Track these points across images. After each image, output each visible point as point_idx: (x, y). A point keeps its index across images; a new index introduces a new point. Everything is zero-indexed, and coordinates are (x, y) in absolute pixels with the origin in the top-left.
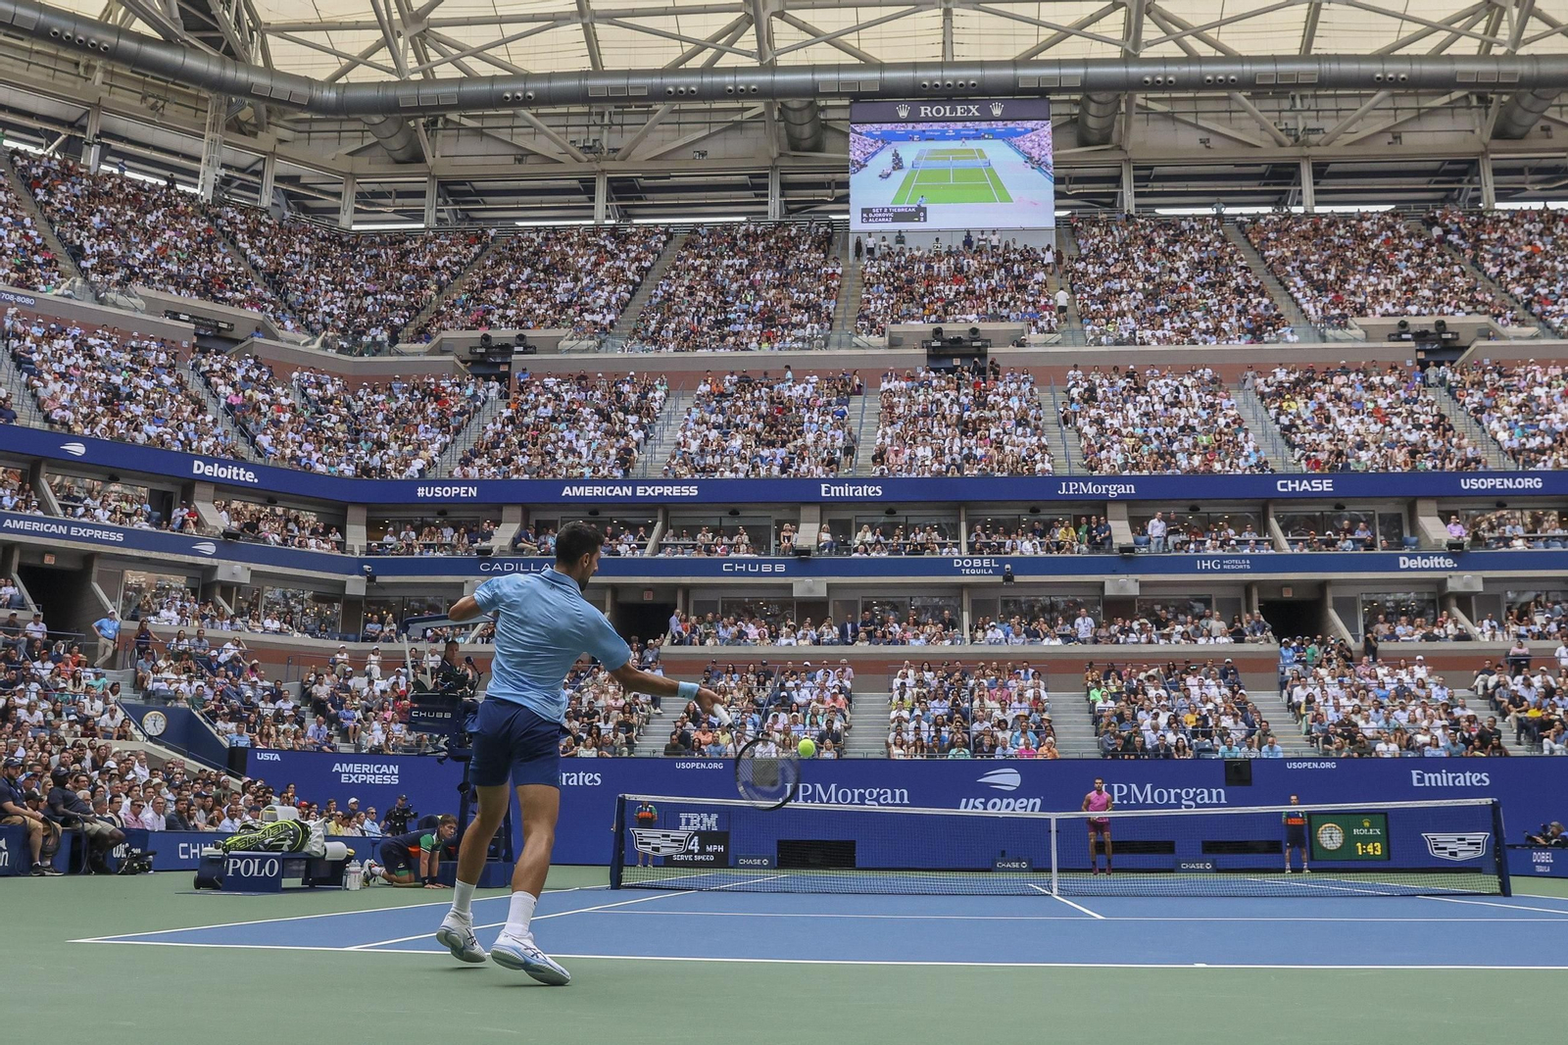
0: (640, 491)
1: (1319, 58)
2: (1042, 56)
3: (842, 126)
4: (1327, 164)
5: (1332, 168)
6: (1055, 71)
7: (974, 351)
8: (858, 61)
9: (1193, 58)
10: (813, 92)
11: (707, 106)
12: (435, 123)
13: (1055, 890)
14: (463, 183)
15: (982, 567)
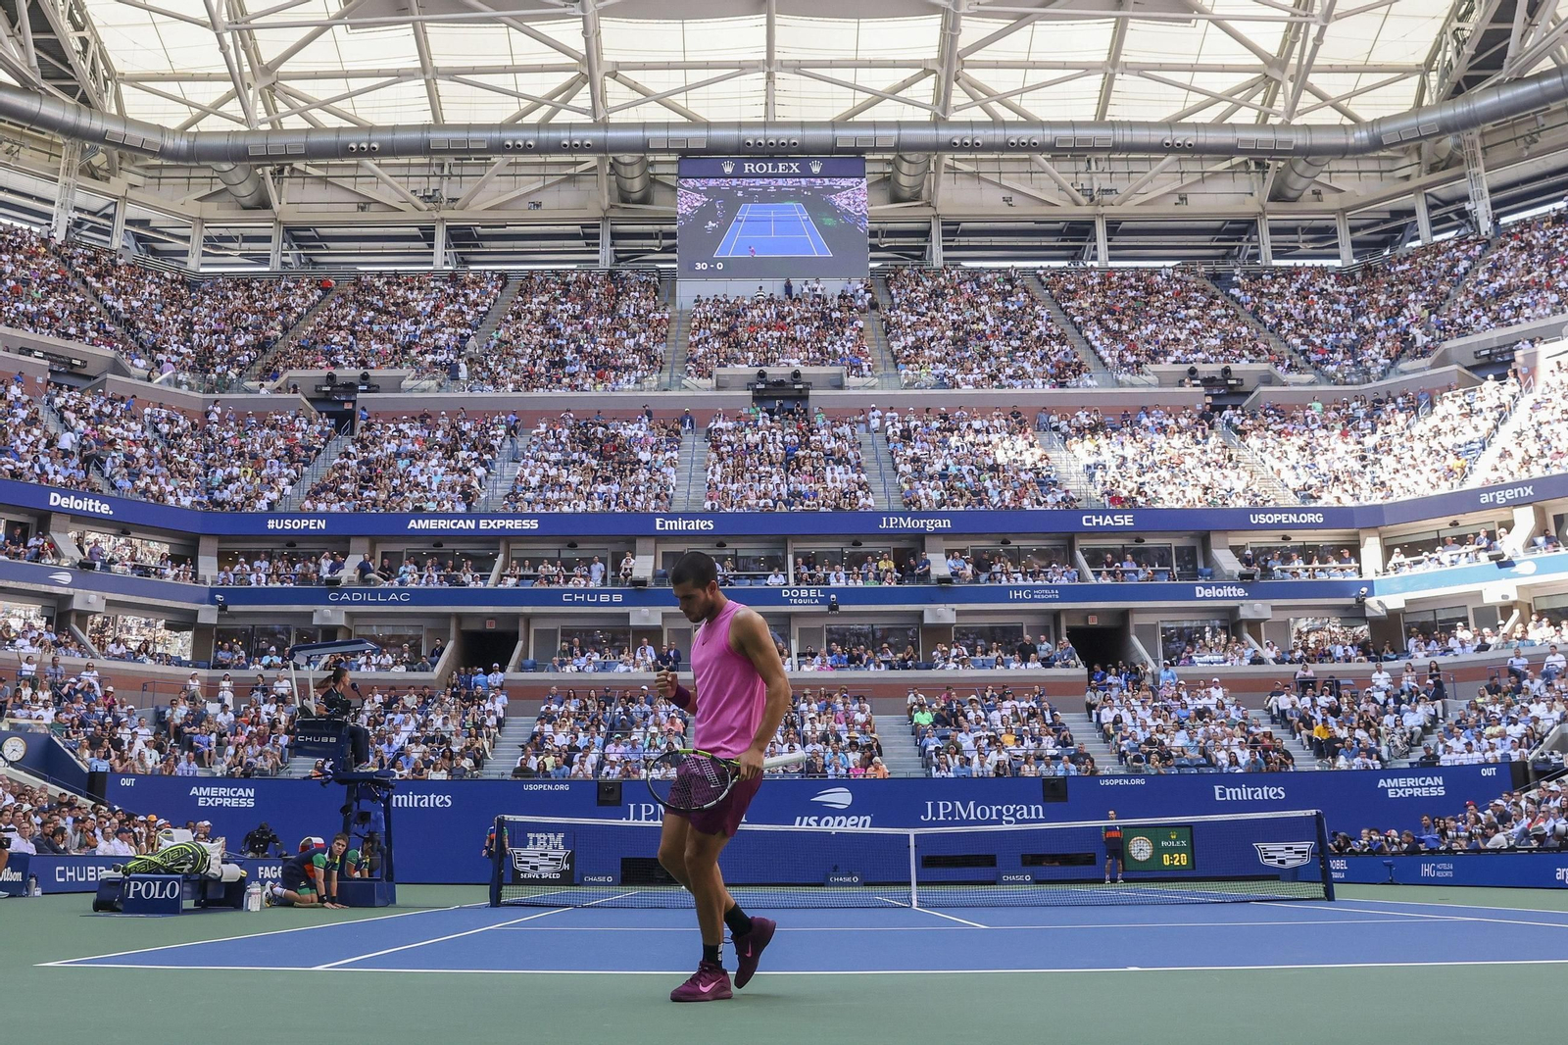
0: (483, 524)
1: (1113, 125)
2: (858, 118)
3: (672, 181)
4: (1120, 223)
5: (1124, 225)
6: (870, 133)
7: (795, 393)
8: (685, 120)
9: (997, 123)
10: (644, 148)
11: (542, 160)
12: (281, 171)
13: (915, 903)
14: (308, 229)
15: (809, 597)
